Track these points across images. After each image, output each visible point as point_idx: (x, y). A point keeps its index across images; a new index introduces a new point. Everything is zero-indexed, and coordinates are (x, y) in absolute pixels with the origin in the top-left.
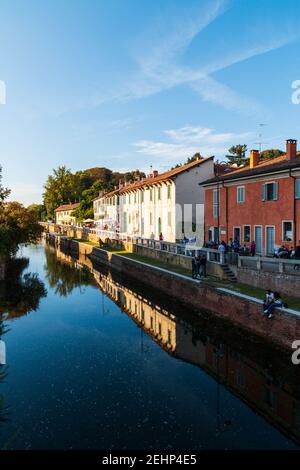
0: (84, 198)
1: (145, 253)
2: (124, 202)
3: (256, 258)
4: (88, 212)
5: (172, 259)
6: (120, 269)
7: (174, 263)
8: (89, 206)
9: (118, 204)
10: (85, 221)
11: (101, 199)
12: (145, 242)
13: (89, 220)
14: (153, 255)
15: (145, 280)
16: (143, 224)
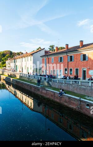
0: (3, 60)
1: (23, 78)
2: (16, 62)
3: (57, 79)
4: (4, 65)
5: (32, 80)
6: (15, 84)
7: (32, 81)
8: (4, 63)
9: (14, 62)
10: (3, 68)
11: (8, 61)
12: (23, 75)
13: (4, 68)
14: (26, 79)
15: (23, 87)
16: (22, 69)
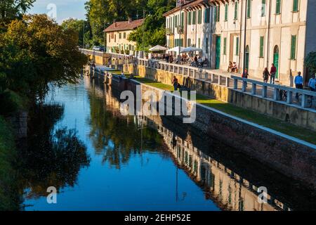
0: (152, 11)
1: (248, 104)
2: (217, 19)
4: (158, 34)
5: (295, 117)
6: (205, 129)
7: (298, 122)
8: (158, 23)
9: (207, 20)
10: (151, 49)
11: (178, 13)
12: (250, 86)
13: (158, 48)
14: (262, 109)
15: (247, 148)
16: (247, 55)
